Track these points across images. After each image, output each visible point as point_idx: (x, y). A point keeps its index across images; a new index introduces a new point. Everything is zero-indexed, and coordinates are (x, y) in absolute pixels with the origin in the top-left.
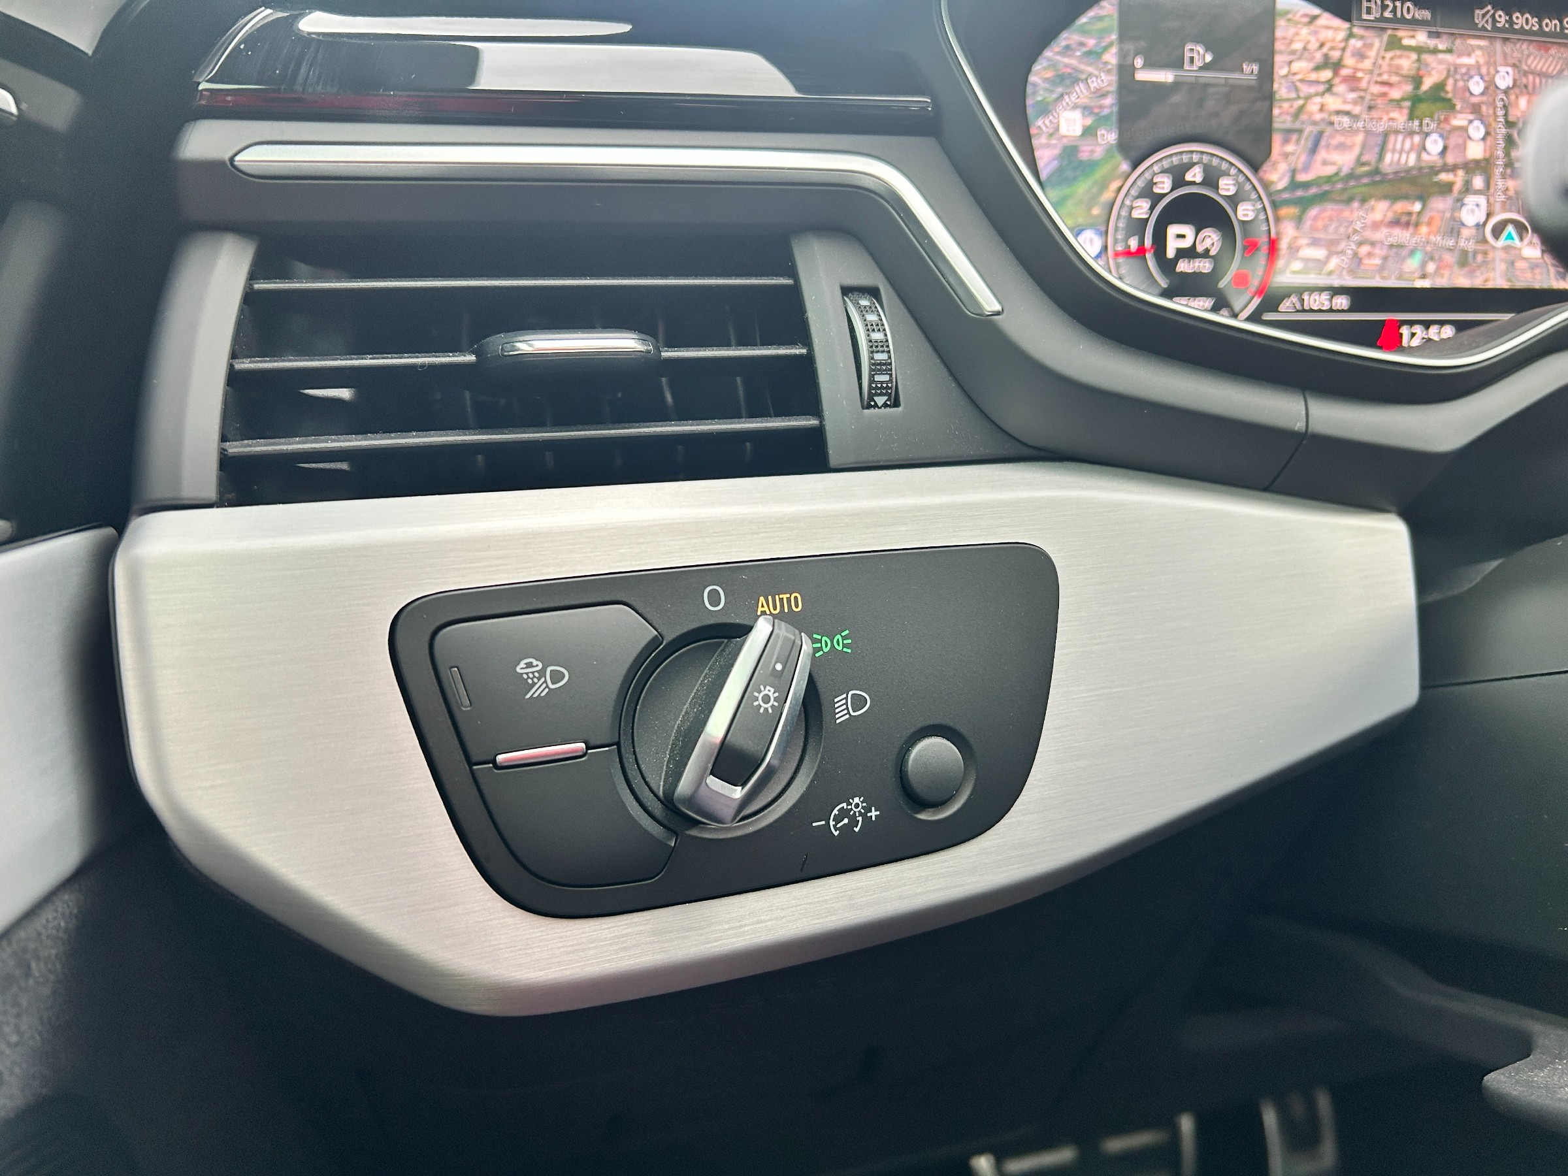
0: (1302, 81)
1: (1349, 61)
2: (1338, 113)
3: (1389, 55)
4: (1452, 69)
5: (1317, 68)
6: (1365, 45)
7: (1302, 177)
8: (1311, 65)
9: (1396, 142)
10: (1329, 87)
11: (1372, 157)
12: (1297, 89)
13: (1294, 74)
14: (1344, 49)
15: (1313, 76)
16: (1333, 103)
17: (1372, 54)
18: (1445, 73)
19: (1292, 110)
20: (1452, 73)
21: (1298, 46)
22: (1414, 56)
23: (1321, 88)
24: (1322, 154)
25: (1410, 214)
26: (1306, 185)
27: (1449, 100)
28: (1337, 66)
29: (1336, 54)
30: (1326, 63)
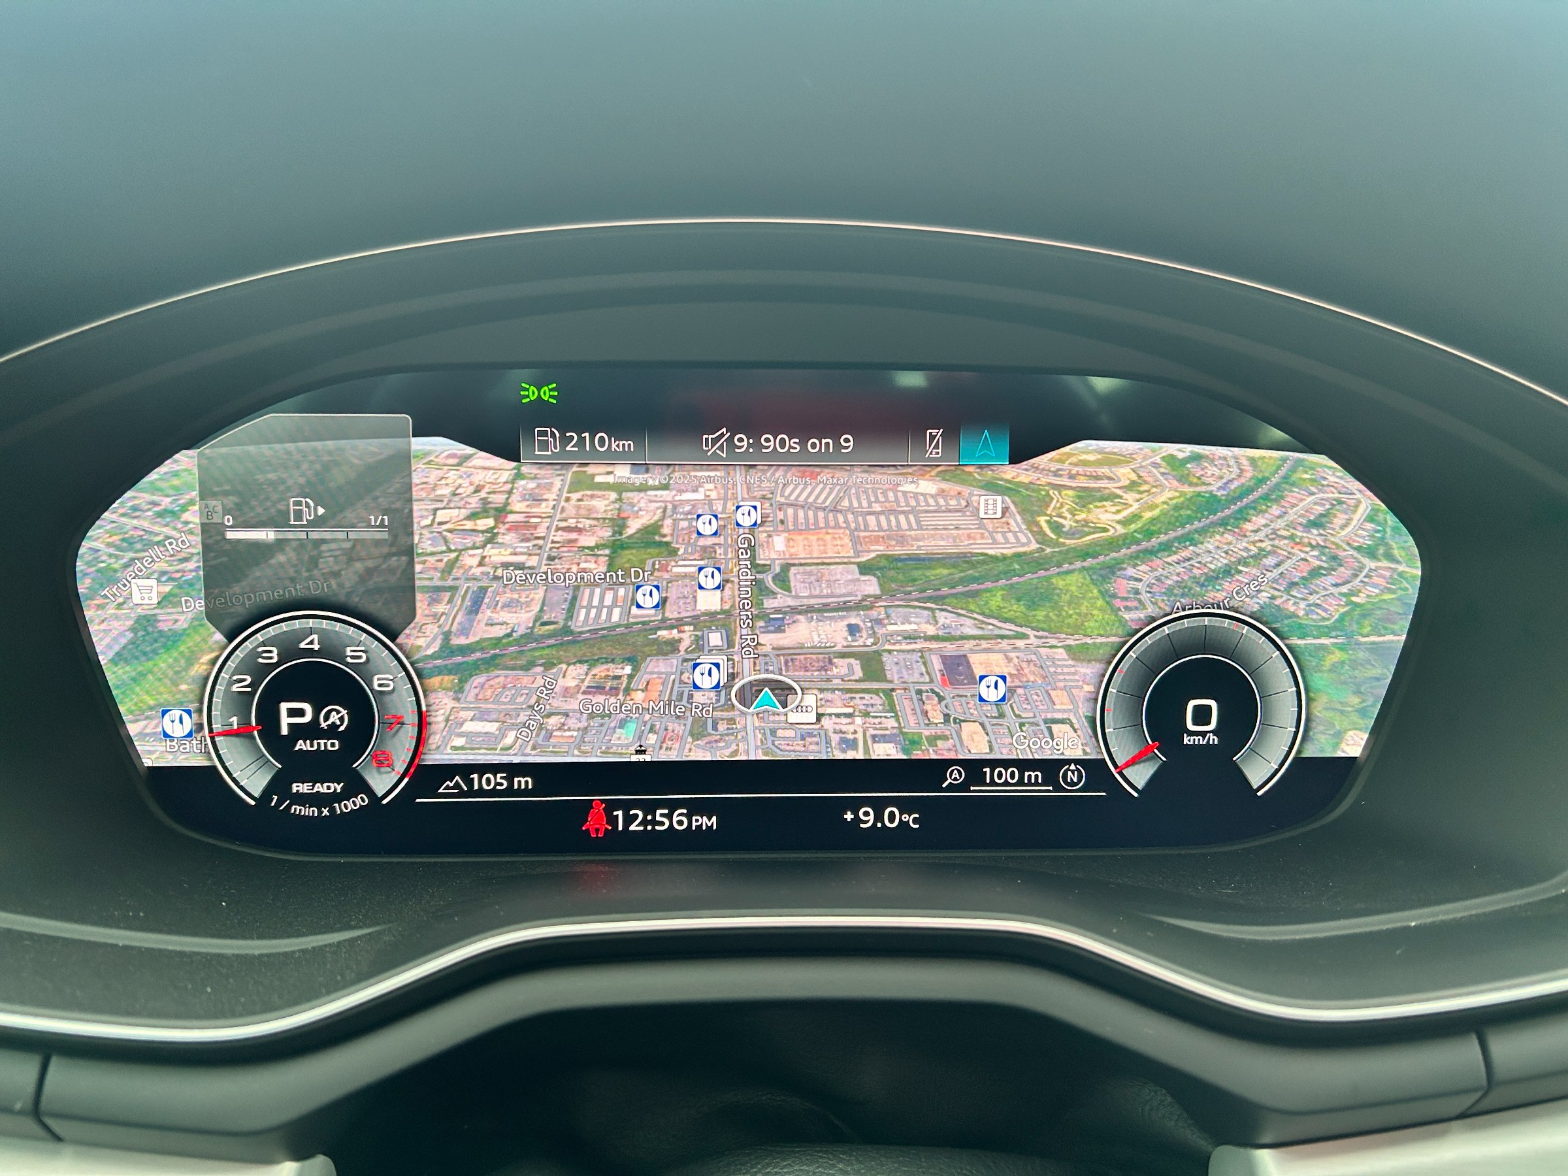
0: (450, 531)
1: (518, 506)
2: (505, 565)
3: (575, 496)
4: (670, 506)
5: (473, 516)
6: (539, 486)
7: (458, 641)
8: (464, 513)
9: (591, 597)
10: (491, 538)
11: (557, 615)
12: (446, 541)
13: (440, 524)
14: (510, 492)
15: (469, 525)
16: (496, 555)
17: (552, 496)
18: (659, 513)
19: (441, 565)
20: (669, 512)
21: (445, 491)
22: (613, 496)
23: (480, 538)
24: (486, 614)
25: (618, 677)
26: (464, 650)
27: (667, 544)
28: (501, 513)
29: (499, 499)
30: (484, 510)
